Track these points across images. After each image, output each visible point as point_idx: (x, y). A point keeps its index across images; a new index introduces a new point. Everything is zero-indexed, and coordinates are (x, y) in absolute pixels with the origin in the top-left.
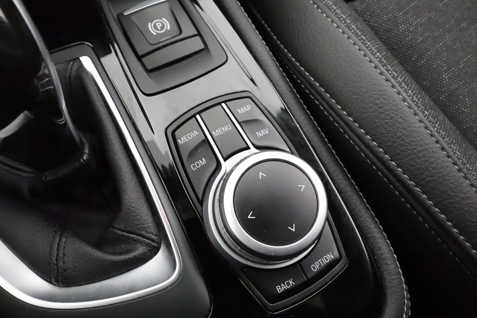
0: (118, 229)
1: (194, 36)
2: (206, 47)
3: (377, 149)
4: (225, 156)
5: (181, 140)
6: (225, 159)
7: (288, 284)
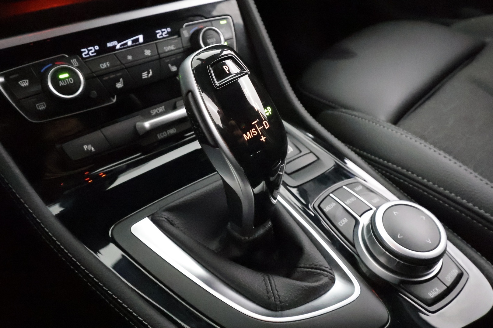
0: (304, 268)
1: (309, 153)
2: (318, 158)
3: (455, 197)
4: (360, 215)
5: (326, 209)
6: (360, 216)
7: (435, 291)
